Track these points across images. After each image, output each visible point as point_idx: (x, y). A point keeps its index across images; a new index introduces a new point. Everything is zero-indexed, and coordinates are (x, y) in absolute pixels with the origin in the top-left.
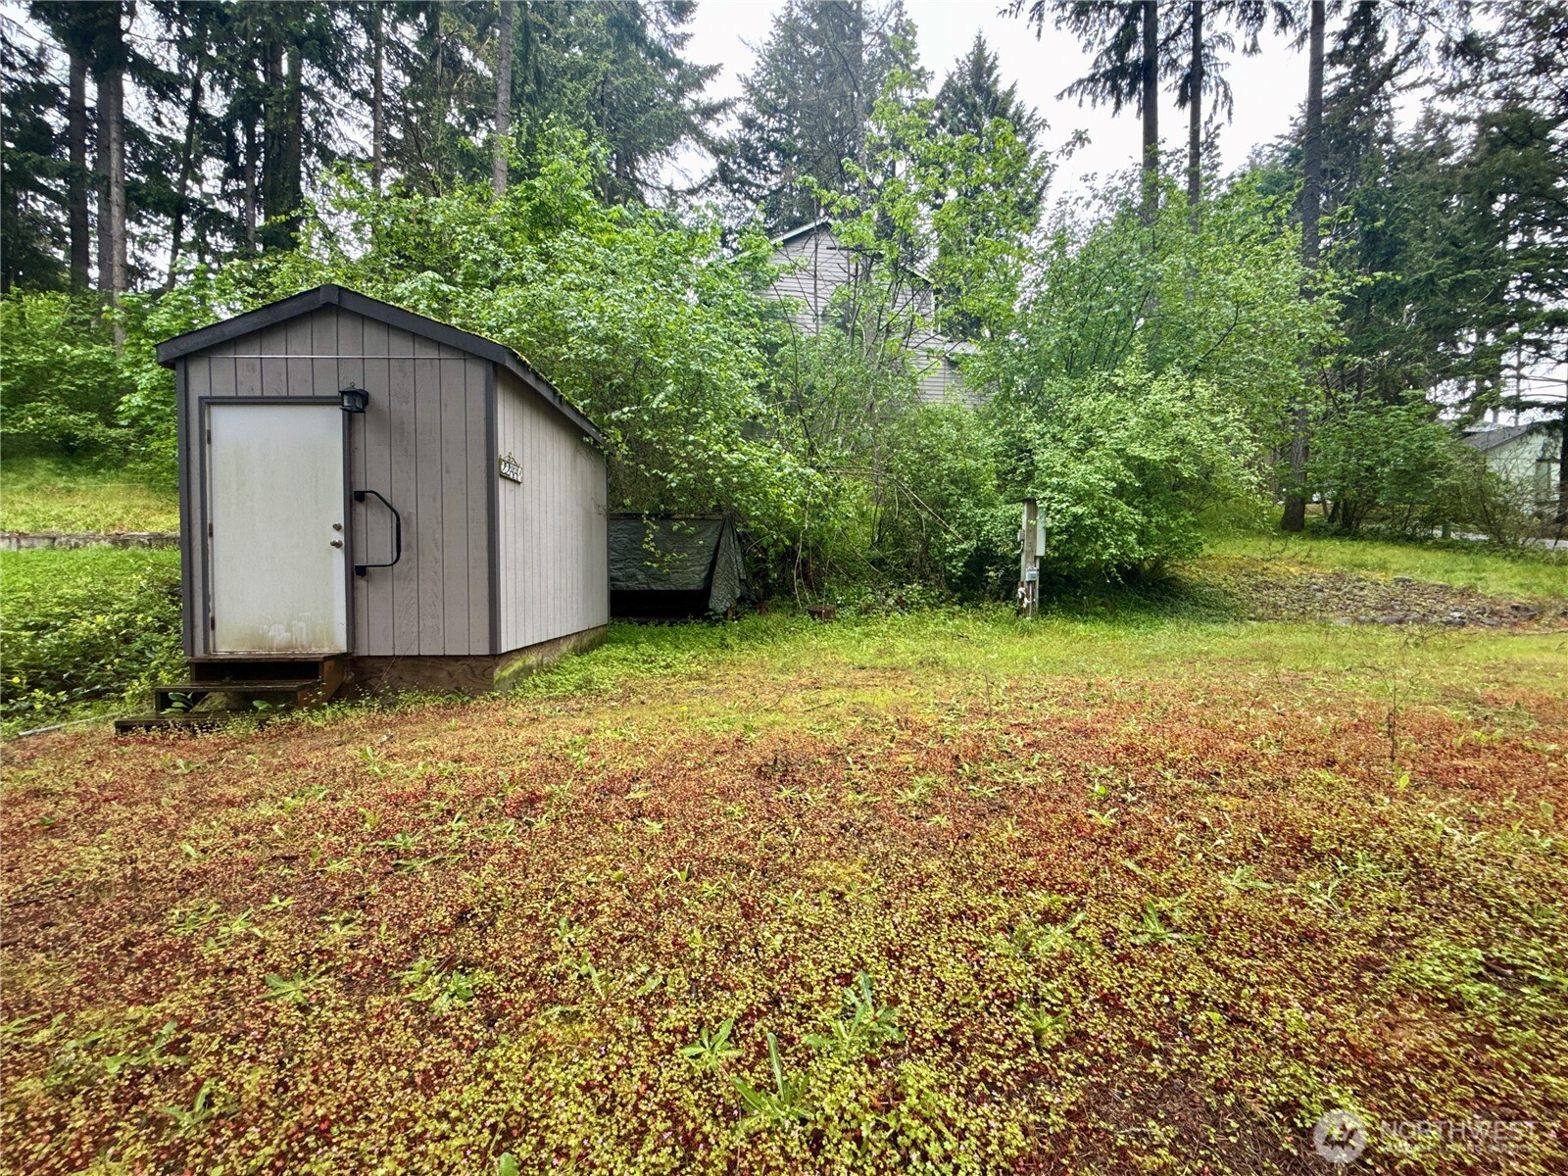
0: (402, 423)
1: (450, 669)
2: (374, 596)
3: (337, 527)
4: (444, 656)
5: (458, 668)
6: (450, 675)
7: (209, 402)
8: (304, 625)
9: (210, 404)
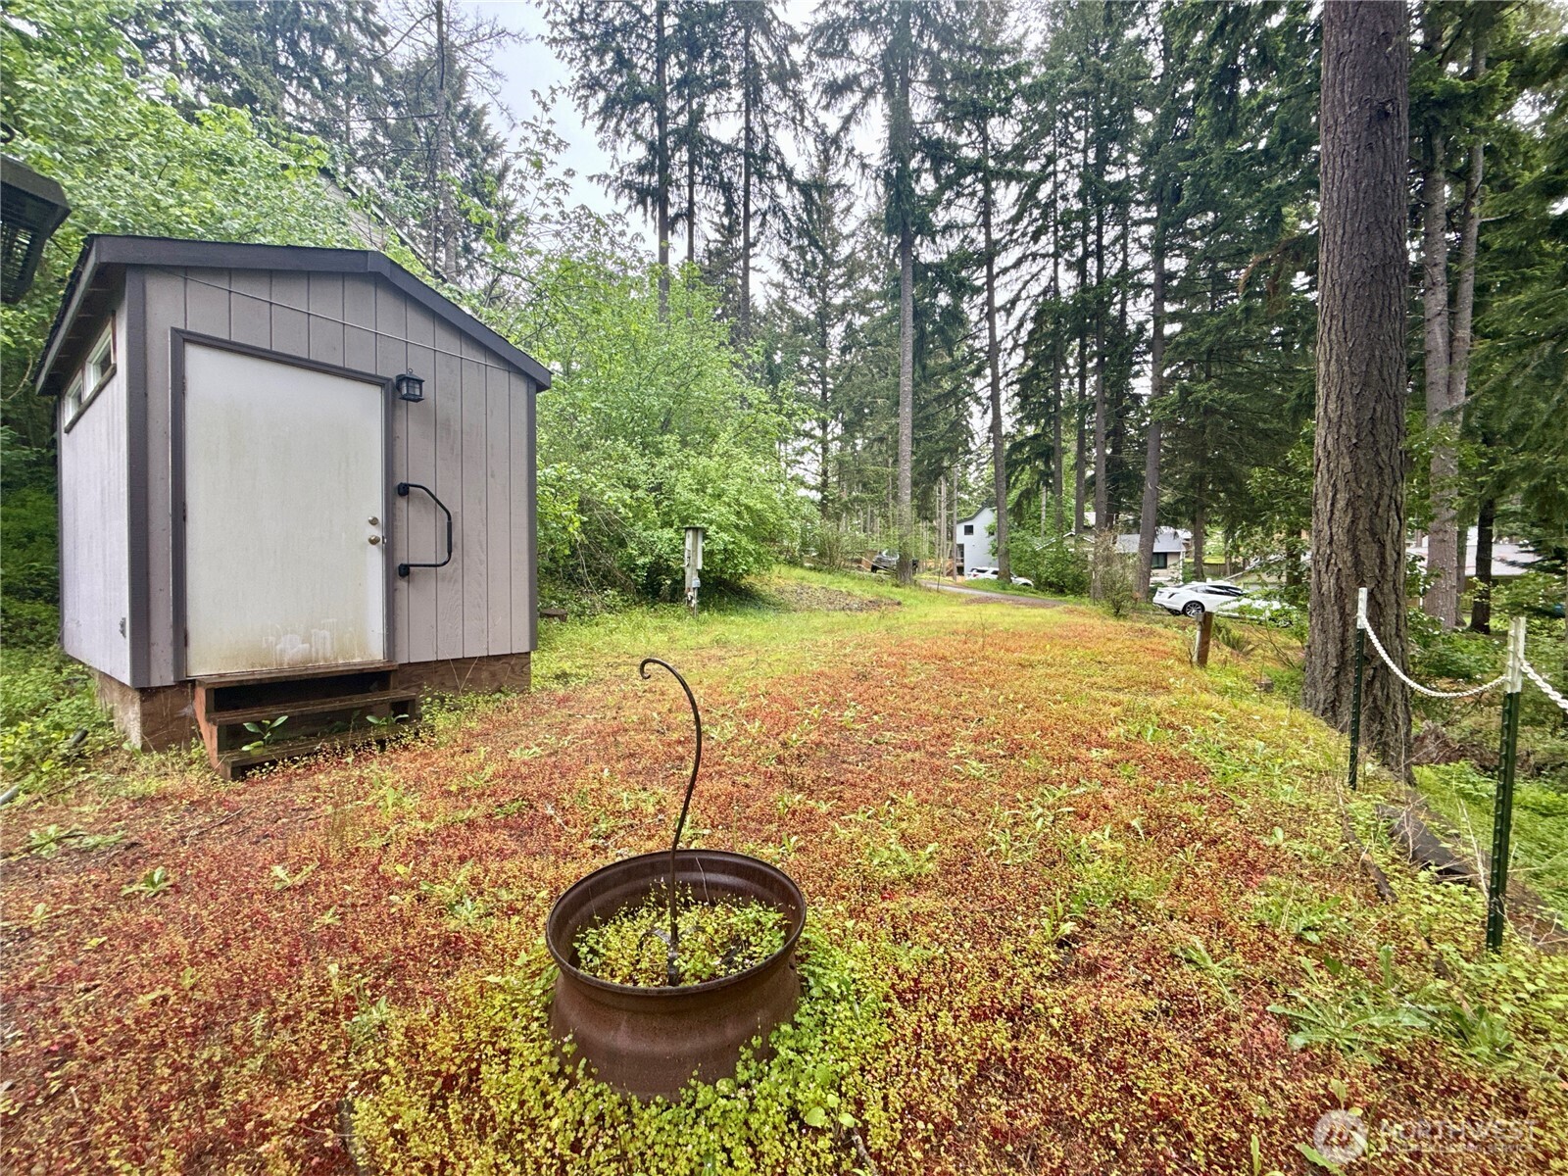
0: (448, 420)
1: (492, 669)
2: (416, 598)
3: (374, 522)
4: (488, 657)
5: (498, 666)
6: (493, 675)
7: (183, 338)
8: (327, 633)
9: (186, 340)
